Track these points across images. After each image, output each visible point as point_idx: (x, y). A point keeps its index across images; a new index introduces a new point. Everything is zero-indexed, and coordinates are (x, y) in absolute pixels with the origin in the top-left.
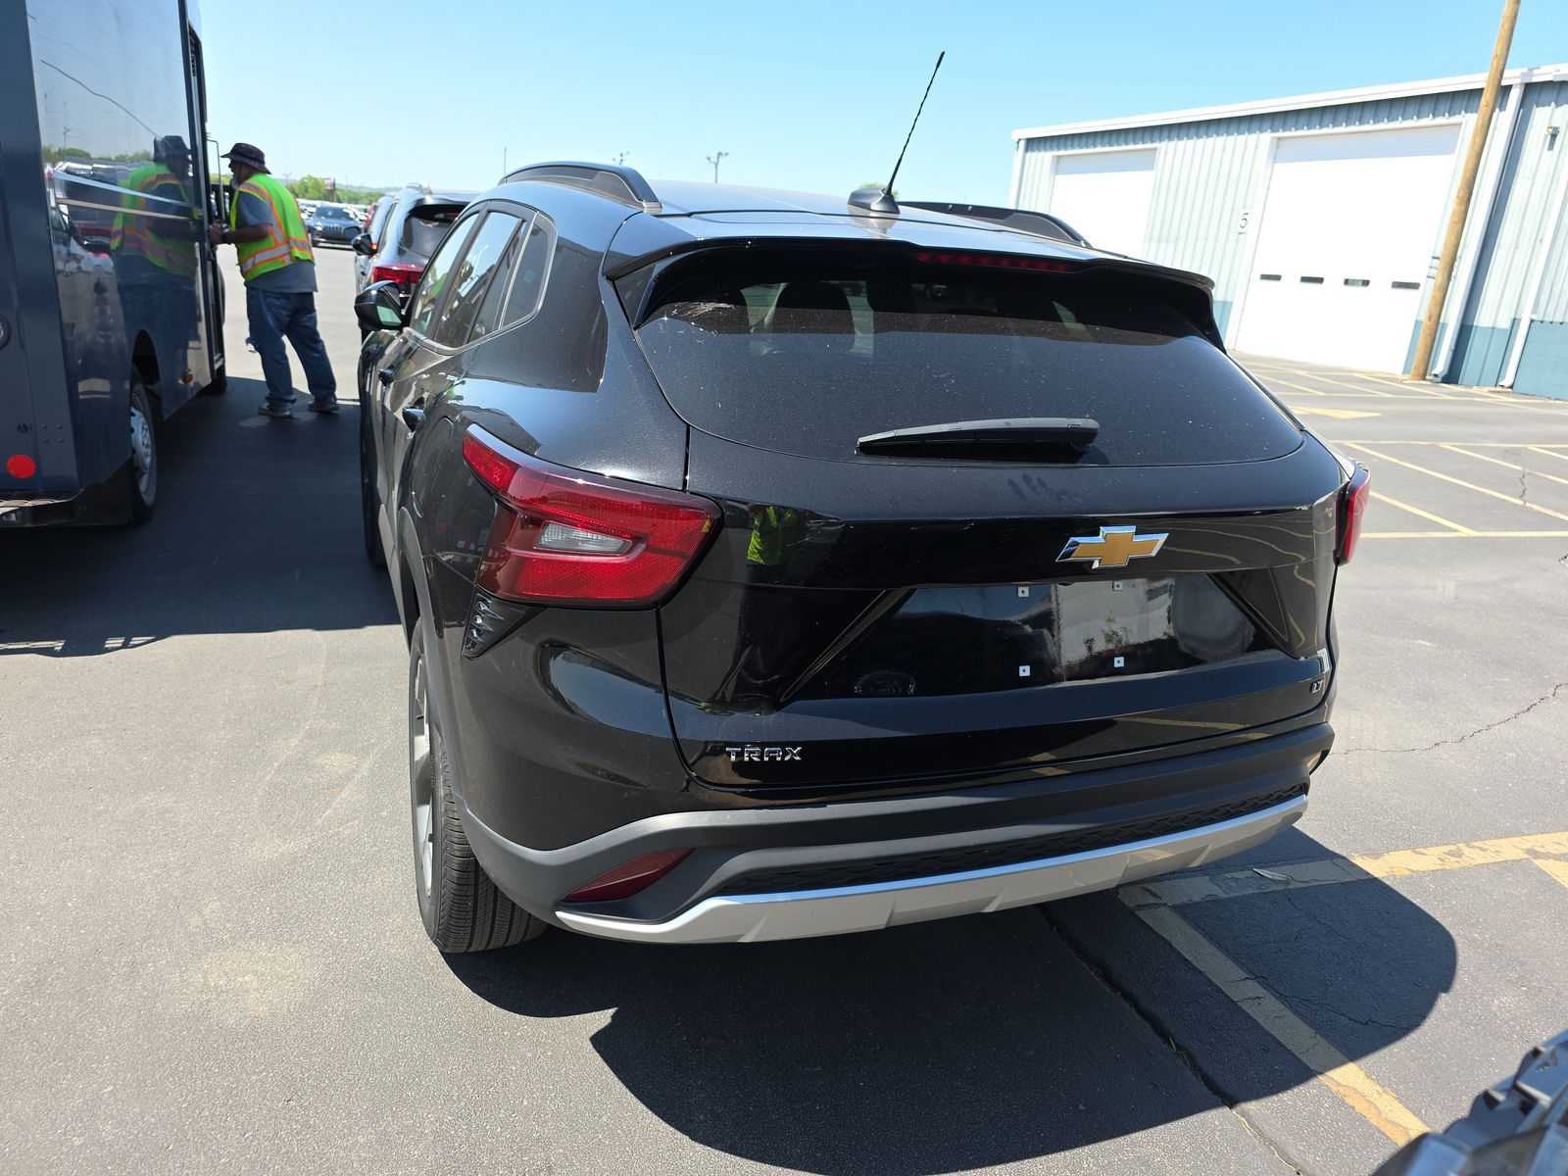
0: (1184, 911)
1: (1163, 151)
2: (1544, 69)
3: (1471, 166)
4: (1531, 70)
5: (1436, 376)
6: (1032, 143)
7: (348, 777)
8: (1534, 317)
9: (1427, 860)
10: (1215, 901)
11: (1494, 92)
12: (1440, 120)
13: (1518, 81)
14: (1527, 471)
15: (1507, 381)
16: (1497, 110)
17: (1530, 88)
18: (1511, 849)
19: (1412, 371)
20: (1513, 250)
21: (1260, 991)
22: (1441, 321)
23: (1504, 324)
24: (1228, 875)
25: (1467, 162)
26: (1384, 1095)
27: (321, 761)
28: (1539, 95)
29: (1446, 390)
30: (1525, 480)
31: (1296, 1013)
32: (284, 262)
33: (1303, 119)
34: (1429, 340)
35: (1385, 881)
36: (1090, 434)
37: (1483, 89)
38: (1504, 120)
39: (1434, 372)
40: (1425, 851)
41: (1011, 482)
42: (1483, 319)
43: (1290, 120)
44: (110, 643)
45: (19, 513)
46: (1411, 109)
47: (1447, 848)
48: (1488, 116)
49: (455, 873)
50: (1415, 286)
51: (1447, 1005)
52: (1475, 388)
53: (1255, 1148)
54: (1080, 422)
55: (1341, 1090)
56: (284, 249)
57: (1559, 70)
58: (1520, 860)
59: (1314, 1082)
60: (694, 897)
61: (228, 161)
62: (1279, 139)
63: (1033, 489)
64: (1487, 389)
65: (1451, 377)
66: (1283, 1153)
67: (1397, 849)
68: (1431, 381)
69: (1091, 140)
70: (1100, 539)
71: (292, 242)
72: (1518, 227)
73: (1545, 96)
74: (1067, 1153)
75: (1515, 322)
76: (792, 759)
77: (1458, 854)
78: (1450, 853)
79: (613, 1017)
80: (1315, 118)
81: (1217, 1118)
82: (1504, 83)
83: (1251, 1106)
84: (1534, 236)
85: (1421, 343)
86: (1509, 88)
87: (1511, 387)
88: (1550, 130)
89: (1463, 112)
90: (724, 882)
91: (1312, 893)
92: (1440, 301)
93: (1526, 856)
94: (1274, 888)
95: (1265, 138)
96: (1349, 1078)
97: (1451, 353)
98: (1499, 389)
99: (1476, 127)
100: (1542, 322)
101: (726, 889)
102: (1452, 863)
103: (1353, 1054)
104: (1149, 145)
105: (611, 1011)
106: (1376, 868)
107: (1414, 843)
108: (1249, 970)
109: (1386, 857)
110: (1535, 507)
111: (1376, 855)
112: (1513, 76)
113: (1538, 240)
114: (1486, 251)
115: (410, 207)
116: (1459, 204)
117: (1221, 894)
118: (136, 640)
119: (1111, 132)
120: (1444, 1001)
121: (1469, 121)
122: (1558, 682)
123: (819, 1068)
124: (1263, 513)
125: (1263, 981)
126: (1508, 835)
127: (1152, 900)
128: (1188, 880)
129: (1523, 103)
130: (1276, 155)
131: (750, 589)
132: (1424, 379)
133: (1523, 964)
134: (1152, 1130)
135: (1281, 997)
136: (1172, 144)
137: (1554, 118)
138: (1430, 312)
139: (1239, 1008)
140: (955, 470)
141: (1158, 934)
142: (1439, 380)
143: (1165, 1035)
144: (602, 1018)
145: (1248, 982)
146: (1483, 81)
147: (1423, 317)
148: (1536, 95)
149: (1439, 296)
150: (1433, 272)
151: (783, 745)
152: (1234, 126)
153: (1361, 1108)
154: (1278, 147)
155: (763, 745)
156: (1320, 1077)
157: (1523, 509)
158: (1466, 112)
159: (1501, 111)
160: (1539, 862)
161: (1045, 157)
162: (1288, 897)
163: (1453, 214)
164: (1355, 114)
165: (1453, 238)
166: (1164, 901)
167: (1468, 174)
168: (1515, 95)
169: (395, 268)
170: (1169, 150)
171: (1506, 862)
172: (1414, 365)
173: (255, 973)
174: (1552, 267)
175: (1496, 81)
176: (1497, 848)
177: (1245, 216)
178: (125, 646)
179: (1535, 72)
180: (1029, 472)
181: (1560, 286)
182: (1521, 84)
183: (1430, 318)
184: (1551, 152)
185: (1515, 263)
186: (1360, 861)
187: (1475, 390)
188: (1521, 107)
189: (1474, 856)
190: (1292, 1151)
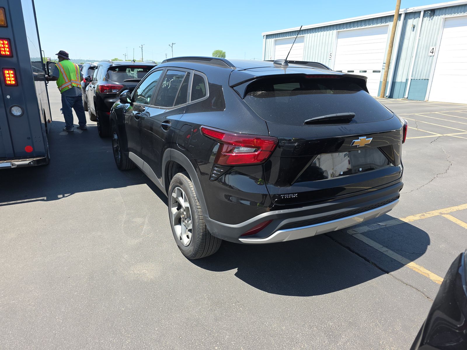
0: (363, 234)
1: (306, 37)
2: (410, 9)
3: (392, 37)
4: (406, 9)
5: (387, 96)
6: (268, 36)
7: (143, 223)
8: (412, 78)
9: (417, 217)
10: (370, 231)
11: (397, 16)
12: (383, 24)
13: (403, 12)
14: (417, 120)
15: (406, 97)
16: (398, 21)
17: (407, 14)
18: (436, 213)
19: (380, 96)
20: (405, 60)
21: (387, 249)
22: (387, 81)
23: (404, 81)
24: (371, 225)
25: (391, 36)
26: (421, 268)
27: (134, 220)
28: (409, 16)
29: (390, 100)
30: (416, 123)
31: (397, 253)
32: (69, 87)
33: (345, 26)
34: (384, 86)
35: (408, 223)
36: (353, 116)
37: (394, 15)
38: (400, 23)
39: (386, 95)
40: (416, 215)
41: (339, 128)
42: (398, 79)
43: (341, 26)
44: (60, 196)
45: (33, 162)
46: (375, 21)
47: (421, 214)
48: (396, 23)
49: (201, 237)
50: (380, 72)
51: (430, 248)
52: (398, 99)
53: (396, 281)
54: (351, 113)
55: (411, 268)
56: (70, 83)
57: (414, 9)
58: (438, 215)
59: (405, 266)
60: (274, 232)
61: (57, 56)
62: (339, 32)
63: (344, 130)
64: (401, 99)
65: (391, 96)
66: (402, 282)
67: (409, 215)
68: (385, 98)
69: (285, 35)
70: (359, 140)
71: (72, 81)
72: (406, 53)
73: (411, 16)
74: (354, 286)
75: (407, 80)
76: (295, 197)
77: (424, 215)
78: (422, 215)
79: (238, 270)
80: (348, 25)
81: (385, 276)
82: (400, 13)
83: (392, 273)
84: (410, 56)
85: (382, 87)
86: (401, 14)
87: (407, 98)
88: (413, 26)
89: (389, 22)
90: (281, 227)
91: (392, 227)
92: (387, 75)
93: (440, 214)
94: (383, 227)
95: (335, 32)
96: (412, 265)
97: (390, 90)
98: (404, 99)
99: (393, 26)
100: (414, 79)
101: (281, 228)
102: (423, 217)
103: (412, 260)
104: (302, 35)
105: (237, 269)
106: (406, 220)
107: (413, 214)
108: (383, 245)
109: (407, 218)
110: (421, 130)
111: (405, 217)
112: (402, 11)
113: (412, 57)
114: (398, 61)
115: (108, 67)
116: (390, 48)
117: (371, 229)
118: (66, 195)
119: (290, 32)
120: (429, 247)
121: (391, 24)
122: (437, 173)
123: (291, 276)
124: (380, 133)
125: (387, 247)
126: (434, 210)
127: (355, 232)
128: (363, 227)
129: (405, 19)
130: (338, 37)
131: (281, 158)
132: (384, 98)
133: (445, 237)
134: (372, 280)
135: (392, 250)
136: (308, 35)
137: (414, 22)
138: (384, 79)
139: (383, 253)
140: (327, 127)
141: (359, 240)
142: (388, 97)
143: (368, 261)
144: (235, 270)
145: (383, 248)
146: (394, 13)
147: (382, 80)
148: (408, 17)
149: (386, 74)
150: (384, 67)
151: (293, 194)
152: (326, 29)
153: (416, 270)
154: (338, 34)
155: (289, 194)
156: (406, 265)
157: (418, 131)
158: (390, 22)
159: (399, 21)
160: (443, 215)
161: (272, 41)
162: (387, 228)
163: (388, 50)
164: (359, 24)
165: (389, 57)
166: (358, 232)
167: (392, 39)
168: (403, 16)
169: (106, 85)
170: (308, 36)
171: (435, 216)
172: (381, 94)
173: (146, 269)
174: (416, 64)
175: (398, 13)
176: (432, 213)
177: (331, 54)
178: (64, 197)
179: (408, 9)
180: (342, 126)
181: (418, 69)
182: (404, 13)
183: (384, 80)
184: (413, 32)
185: (406, 63)
186: (401, 219)
187: (398, 100)
188: (404, 20)
189: (428, 215)
190: (404, 281)
